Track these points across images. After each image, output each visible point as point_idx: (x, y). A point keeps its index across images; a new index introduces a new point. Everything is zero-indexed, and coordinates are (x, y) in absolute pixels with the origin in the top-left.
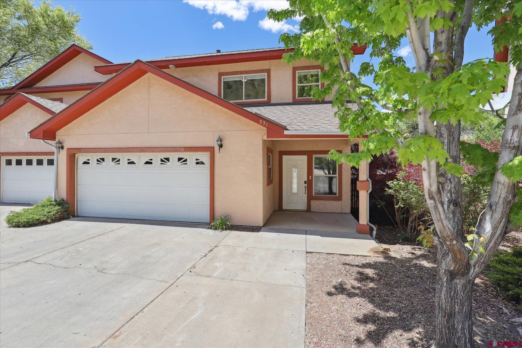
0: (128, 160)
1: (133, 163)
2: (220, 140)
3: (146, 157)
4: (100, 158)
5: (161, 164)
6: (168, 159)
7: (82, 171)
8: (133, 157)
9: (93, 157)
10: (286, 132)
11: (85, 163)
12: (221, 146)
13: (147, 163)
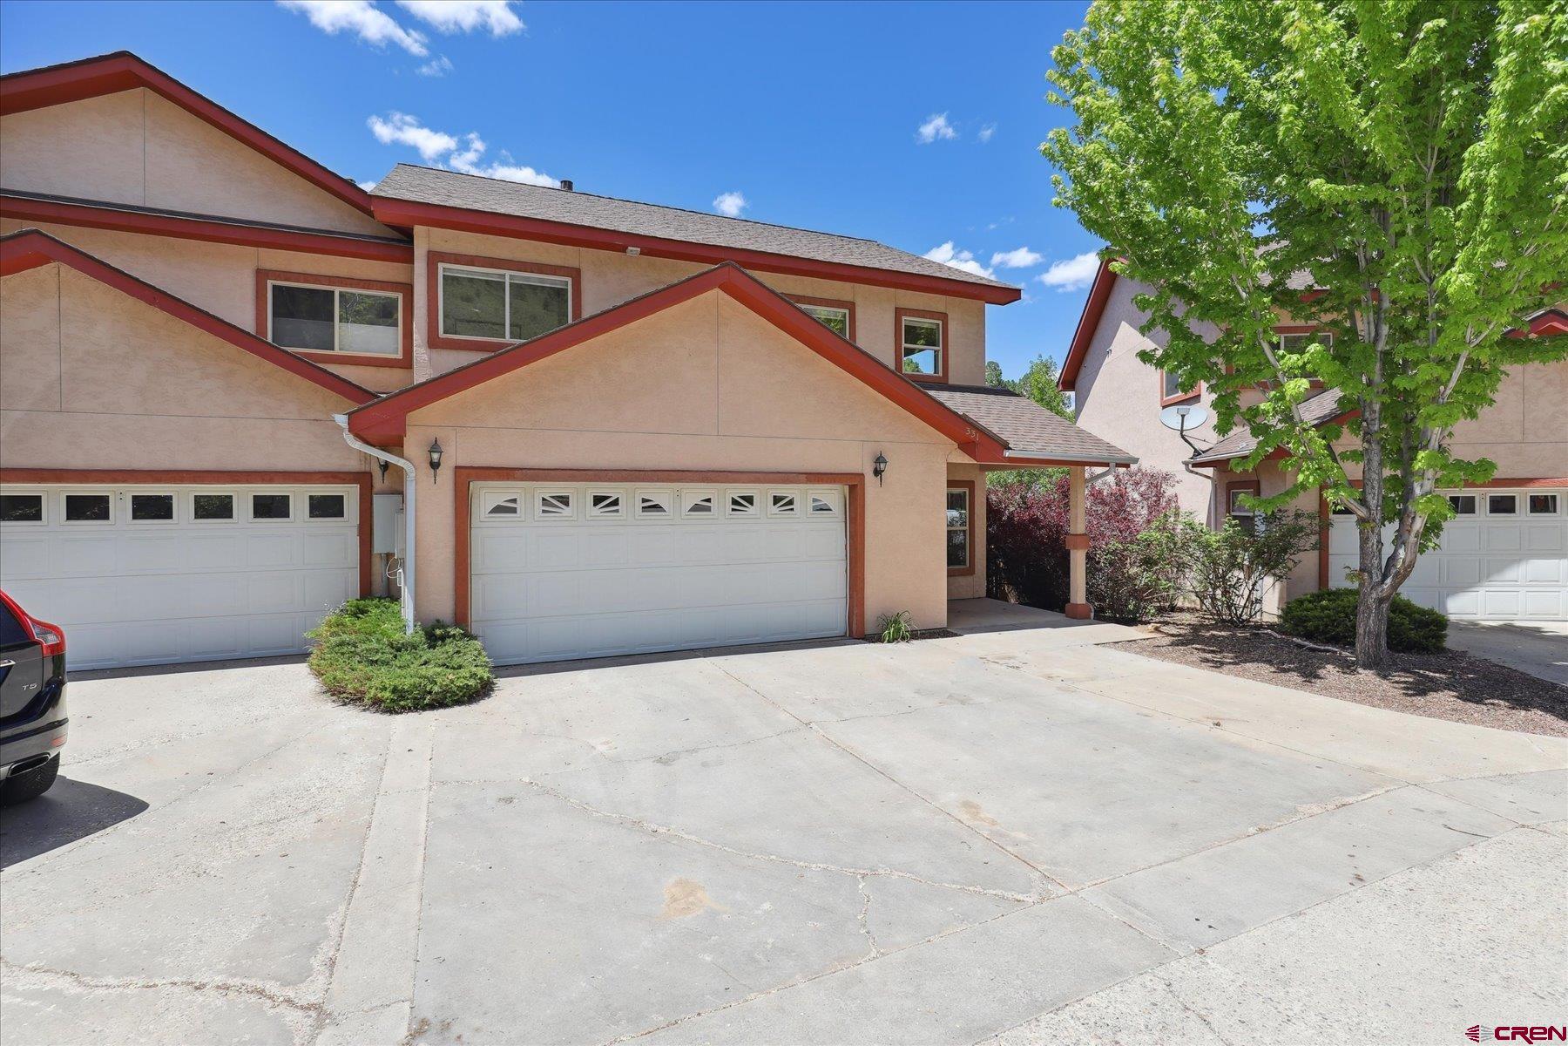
0: (644, 501)
1: (656, 507)
2: (880, 460)
3: (695, 493)
4: (553, 497)
5: (733, 510)
6: (750, 500)
7: (488, 533)
8: (659, 492)
9: (529, 494)
10: (1007, 454)
11: (498, 509)
12: (877, 472)
13: (696, 508)
